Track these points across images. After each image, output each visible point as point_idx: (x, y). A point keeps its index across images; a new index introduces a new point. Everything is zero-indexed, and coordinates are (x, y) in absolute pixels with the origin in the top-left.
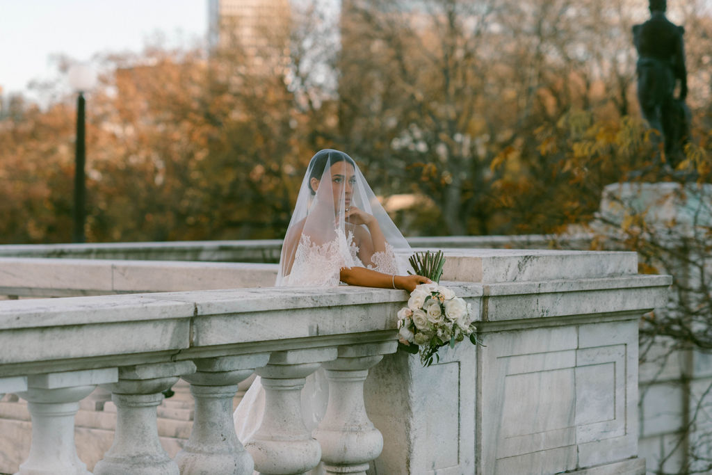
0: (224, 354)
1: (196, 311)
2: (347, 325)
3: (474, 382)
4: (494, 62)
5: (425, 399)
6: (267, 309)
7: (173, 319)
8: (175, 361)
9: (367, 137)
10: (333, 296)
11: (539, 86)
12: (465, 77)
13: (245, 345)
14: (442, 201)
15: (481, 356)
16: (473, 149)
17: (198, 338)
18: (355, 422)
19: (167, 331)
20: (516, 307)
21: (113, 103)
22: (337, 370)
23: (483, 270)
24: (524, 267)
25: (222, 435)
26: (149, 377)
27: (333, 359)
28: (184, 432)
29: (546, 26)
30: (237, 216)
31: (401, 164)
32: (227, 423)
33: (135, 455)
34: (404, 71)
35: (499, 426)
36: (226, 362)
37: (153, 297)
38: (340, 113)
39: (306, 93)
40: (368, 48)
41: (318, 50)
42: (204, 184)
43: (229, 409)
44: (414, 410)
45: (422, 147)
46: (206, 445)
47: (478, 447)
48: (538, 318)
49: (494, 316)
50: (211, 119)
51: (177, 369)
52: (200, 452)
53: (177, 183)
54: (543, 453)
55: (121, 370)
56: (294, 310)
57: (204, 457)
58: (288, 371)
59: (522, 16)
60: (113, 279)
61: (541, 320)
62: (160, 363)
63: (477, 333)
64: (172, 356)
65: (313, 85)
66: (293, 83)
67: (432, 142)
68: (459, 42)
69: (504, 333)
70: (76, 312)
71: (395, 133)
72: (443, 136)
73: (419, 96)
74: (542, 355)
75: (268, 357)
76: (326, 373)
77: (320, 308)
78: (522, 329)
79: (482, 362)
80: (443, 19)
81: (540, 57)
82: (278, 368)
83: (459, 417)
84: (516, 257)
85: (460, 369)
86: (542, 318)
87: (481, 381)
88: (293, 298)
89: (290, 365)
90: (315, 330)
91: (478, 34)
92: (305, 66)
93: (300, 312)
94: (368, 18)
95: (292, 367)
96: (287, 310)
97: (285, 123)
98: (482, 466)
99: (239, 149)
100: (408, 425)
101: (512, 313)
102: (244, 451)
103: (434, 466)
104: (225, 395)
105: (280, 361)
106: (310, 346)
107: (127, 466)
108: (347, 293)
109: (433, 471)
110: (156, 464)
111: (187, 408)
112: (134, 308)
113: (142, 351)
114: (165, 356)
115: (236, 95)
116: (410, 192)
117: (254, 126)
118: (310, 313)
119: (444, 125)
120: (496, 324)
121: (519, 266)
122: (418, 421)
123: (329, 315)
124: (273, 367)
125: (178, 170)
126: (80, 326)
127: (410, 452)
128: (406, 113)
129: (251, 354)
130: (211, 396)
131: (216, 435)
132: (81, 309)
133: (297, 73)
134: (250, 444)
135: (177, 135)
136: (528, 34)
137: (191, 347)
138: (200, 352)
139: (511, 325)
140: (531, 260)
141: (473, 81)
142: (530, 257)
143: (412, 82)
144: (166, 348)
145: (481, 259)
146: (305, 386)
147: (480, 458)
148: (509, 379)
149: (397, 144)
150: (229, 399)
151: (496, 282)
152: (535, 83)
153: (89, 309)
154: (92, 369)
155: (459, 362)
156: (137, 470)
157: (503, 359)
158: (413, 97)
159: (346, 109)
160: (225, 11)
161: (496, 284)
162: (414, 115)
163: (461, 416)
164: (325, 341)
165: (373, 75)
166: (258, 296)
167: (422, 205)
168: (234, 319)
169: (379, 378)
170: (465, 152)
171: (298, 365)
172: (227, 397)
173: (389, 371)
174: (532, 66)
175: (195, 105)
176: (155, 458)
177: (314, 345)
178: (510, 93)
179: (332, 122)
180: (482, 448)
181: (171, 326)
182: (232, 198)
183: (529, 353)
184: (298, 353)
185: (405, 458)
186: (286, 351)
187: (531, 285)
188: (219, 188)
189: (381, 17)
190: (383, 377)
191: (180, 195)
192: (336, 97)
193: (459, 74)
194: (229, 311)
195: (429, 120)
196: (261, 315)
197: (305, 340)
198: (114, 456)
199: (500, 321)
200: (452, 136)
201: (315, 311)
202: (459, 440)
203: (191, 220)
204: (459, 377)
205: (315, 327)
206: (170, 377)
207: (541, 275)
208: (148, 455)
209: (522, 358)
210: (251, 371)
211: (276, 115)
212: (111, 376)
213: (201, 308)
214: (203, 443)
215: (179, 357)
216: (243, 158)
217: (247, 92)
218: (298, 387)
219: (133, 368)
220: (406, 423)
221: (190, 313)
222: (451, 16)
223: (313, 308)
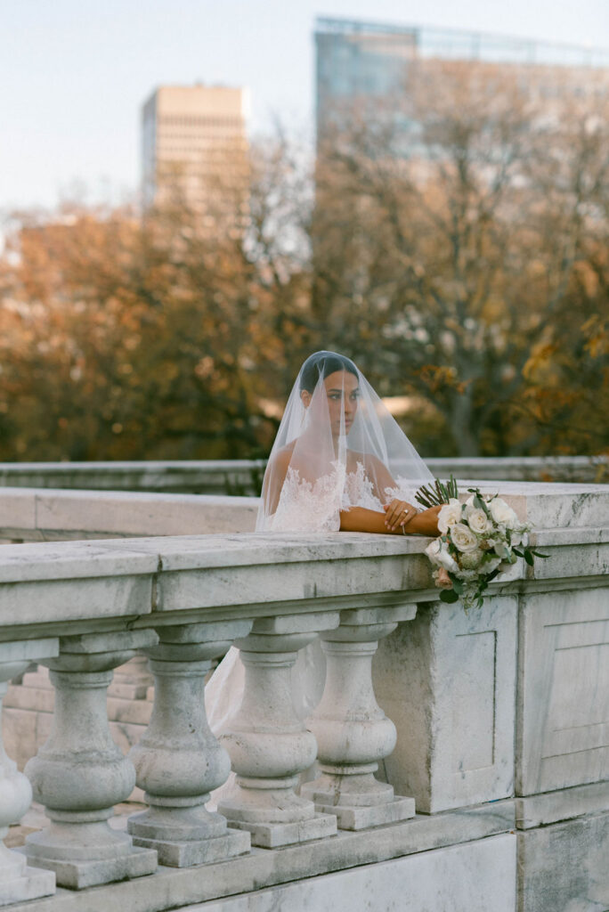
0: (194, 620)
1: (160, 565)
2: (354, 584)
3: (514, 658)
4: (517, 227)
5: (451, 680)
6: (250, 563)
7: (131, 576)
8: (132, 630)
9: (350, 322)
10: (336, 546)
11: (576, 259)
12: (479, 245)
13: (222, 610)
14: (447, 407)
15: (524, 623)
16: (488, 339)
17: (162, 600)
18: (360, 708)
19: (123, 592)
20: (571, 560)
21: (18, 273)
22: (338, 641)
23: (527, 512)
24: (580, 508)
25: (190, 726)
26: (98, 651)
27: (333, 628)
28: (128, 713)
29: (588, 181)
30: (177, 424)
31: (392, 358)
32: (196, 710)
33: (79, 751)
34: (399, 236)
35: (546, 716)
36: (197, 631)
37: (103, 546)
38: (315, 291)
39: (271, 264)
40: (352, 206)
41: (287, 209)
42: (134, 381)
43: (198, 691)
44: (436, 694)
45: (422, 335)
46: (169, 739)
47: (518, 743)
48: (598, 575)
49: (541, 573)
50: (146, 296)
51: (134, 639)
52: (162, 747)
53: (102, 380)
54: (602, 750)
55: (63, 641)
56: (286, 564)
57: (167, 753)
58: (277, 643)
59: (555, 166)
60: (36, 513)
61: (602, 578)
62: (113, 632)
63: (519, 594)
64: (128, 623)
65: (280, 255)
66: (254, 251)
67: (434, 330)
68: (473, 199)
69: (554, 595)
70: (7, 566)
71: (388, 317)
72: (451, 322)
73: (419, 270)
74: (602, 624)
75: (250, 625)
76: (323, 645)
77: (319, 561)
78: (577, 590)
79: (524, 632)
80: (452, 170)
81: (578, 219)
82: (263, 639)
83: (494, 702)
84: (569, 495)
85: (496, 640)
86: (603, 575)
87: (523, 657)
88: (284, 549)
89: (279, 635)
90: (312, 590)
91: (497, 188)
92: (270, 228)
93: (293, 567)
94: (353, 167)
95: (281, 638)
96: (277, 564)
97: (242, 303)
98: (524, 768)
99: (182, 336)
100: (429, 713)
101: (564, 568)
102: (218, 747)
103: (461, 767)
104: (195, 673)
105: (266, 630)
106: (304, 611)
107: (69, 765)
108: (354, 542)
109: (460, 774)
110: (106, 763)
111: (131, 683)
112: (81, 562)
113: (91, 617)
114: (119, 623)
115: (179, 265)
116: (403, 394)
117: (202, 307)
118: (306, 569)
119: (452, 308)
120: (545, 582)
121: (574, 508)
122: (442, 709)
123: (330, 571)
124: (256, 638)
125: (102, 362)
126: (12, 584)
127: (431, 748)
128: (401, 291)
129: (228, 621)
130: (177, 674)
131: (182, 725)
132: (14, 562)
133: (260, 239)
134: (224, 737)
135: (101, 317)
136: (562, 191)
137: (153, 611)
138: (163, 618)
139: (563, 583)
140: (589, 500)
141: (491, 251)
142: (588, 495)
143: (409, 250)
144: (122, 613)
145: (525, 497)
146: (297, 661)
147: (521, 757)
148: (559, 654)
149: (388, 332)
150: (199, 679)
151: (544, 528)
152: (571, 254)
153: (24, 562)
154: (26, 639)
155: (495, 633)
156: (82, 770)
157: (552, 628)
158: (411, 270)
159: (323, 285)
160: (165, 155)
161: (545, 531)
162: (411, 294)
163: (497, 702)
164: (323, 604)
165: (359, 241)
166: (239, 546)
167: (421, 411)
168: (209, 575)
169: (391, 651)
170: (478, 344)
171: (289, 634)
172: (198, 676)
173: (404, 643)
174: (567, 232)
175: (126, 279)
176: (104, 754)
177: (311, 610)
178: (537, 266)
179: (303, 302)
180: (524, 744)
181: (129, 585)
182: (172, 400)
183: (585, 620)
184: (290, 619)
185: (424, 756)
186: (273, 617)
187: (589, 533)
188: (155, 387)
189: (368, 165)
190: (396, 650)
191: (104, 394)
192: (310, 269)
193: (473, 240)
194: (202, 566)
195: (431, 301)
196: (243, 570)
197: (299, 603)
198: (51, 751)
199: (549, 579)
200: (461, 323)
201: (312, 565)
202: (494, 732)
203: (117, 428)
204: (495, 651)
205: (313, 586)
206: (124, 650)
207: (602, 520)
208: (95, 751)
209: (577, 627)
210: (228, 643)
211: (233, 293)
212: (50, 649)
213: (168, 561)
214: (166, 735)
215: (137, 625)
216: (186, 348)
217: (192, 260)
218: (288, 664)
219: (78, 638)
220: (426, 710)
221: (153, 568)
222: (462, 165)
223: (309, 562)
